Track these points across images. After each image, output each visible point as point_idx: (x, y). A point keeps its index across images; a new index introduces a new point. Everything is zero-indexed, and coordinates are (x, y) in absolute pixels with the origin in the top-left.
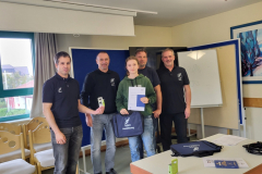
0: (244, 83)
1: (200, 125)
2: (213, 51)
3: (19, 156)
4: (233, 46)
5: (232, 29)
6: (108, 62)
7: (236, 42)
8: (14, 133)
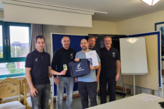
1: (133, 86)
2: (143, 39)
3: (17, 99)
4: (156, 36)
5: (156, 24)
6: (69, 43)
7: (158, 33)
8: (15, 84)
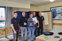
0: (53, 20)
2: (47, 13)
4: (51, 12)
5: (51, 8)
7: (52, 11)
